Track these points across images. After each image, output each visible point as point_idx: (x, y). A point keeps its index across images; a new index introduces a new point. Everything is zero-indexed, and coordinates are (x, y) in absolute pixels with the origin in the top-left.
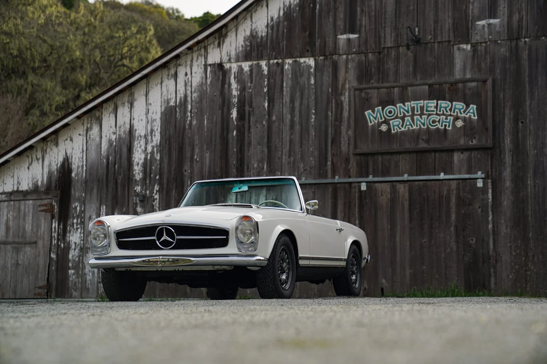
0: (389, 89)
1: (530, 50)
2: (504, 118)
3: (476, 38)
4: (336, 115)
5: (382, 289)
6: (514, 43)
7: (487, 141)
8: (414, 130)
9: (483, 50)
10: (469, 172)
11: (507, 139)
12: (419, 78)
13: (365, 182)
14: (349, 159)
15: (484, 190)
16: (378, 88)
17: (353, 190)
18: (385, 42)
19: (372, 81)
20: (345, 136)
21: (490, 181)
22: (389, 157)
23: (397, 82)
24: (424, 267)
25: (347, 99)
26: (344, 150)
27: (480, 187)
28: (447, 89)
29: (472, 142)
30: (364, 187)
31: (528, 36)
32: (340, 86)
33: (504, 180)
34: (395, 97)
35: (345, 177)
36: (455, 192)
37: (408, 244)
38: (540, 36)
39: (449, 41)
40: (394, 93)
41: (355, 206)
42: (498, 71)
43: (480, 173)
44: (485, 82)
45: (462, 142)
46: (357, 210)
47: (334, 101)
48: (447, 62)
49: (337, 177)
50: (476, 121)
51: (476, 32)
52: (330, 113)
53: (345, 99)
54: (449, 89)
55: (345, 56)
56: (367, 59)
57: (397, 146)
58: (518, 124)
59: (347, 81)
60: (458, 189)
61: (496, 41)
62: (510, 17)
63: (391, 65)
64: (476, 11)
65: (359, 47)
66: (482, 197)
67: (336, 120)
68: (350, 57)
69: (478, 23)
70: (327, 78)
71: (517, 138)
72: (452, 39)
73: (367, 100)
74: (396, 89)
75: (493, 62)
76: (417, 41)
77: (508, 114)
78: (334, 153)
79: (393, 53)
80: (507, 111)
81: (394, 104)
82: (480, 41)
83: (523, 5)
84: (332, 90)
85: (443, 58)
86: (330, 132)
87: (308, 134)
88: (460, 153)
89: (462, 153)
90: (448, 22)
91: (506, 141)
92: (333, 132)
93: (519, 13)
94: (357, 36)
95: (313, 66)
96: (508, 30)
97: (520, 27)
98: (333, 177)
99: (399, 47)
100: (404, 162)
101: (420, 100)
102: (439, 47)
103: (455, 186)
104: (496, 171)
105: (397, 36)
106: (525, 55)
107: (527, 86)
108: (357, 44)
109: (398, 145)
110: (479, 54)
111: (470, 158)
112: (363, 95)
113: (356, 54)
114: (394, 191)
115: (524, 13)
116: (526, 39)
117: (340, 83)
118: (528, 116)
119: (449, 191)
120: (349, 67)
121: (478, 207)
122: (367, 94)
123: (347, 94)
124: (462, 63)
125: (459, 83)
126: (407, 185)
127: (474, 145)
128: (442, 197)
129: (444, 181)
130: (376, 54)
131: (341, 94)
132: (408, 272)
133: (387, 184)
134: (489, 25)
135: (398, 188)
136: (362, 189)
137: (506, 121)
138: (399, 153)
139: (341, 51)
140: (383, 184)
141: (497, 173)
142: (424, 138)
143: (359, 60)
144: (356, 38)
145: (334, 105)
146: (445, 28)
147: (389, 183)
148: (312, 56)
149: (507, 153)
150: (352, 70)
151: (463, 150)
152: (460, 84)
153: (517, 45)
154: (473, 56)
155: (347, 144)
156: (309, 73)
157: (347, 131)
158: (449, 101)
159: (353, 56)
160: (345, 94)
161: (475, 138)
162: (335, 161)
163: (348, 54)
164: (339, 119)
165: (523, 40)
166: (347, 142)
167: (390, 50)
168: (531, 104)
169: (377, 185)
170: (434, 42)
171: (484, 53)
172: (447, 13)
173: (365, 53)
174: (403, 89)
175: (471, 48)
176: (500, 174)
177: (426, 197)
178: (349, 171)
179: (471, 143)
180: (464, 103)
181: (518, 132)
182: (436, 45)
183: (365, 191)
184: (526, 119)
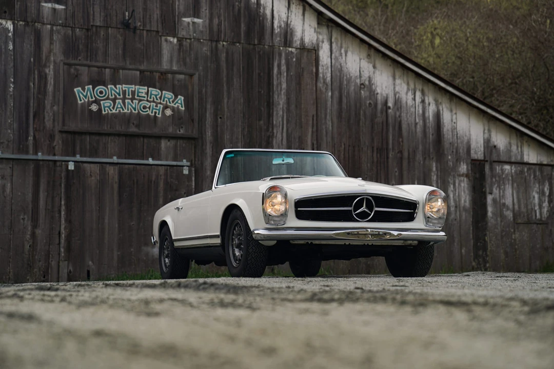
0: (100, 69)
1: (227, 53)
2: (206, 112)
3: (182, 33)
4: (39, 88)
5: (88, 272)
6: (214, 44)
7: (192, 132)
8: (125, 113)
9: (188, 45)
10: (175, 159)
11: (208, 132)
12: (128, 62)
13: (73, 161)
14: (54, 136)
15: (189, 177)
16: (89, 66)
17: (58, 169)
18: (94, 20)
19: (80, 58)
20: (49, 111)
21: (193, 169)
22: (97, 138)
23: (106, 62)
24: (132, 250)
25: (52, 72)
26: (48, 126)
27: (186, 174)
28: (157, 77)
29: (180, 131)
30: (71, 166)
31: (226, 40)
32: (44, 58)
33: (205, 169)
34: (107, 78)
35: (49, 155)
36: (163, 177)
37: (117, 225)
38: (235, 42)
39: (158, 32)
40: (105, 74)
41: (61, 186)
42: (201, 68)
43: (184, 160)
44: (191, 76)
45: (170, 130)
46: (63, 190)
47: (36, 72)
48: (155, 51)
49: (40, 154)
50: (183, 112)
51: (182, 27)
52: (32, 85)
53: (50, 71)
54: (159, 77)
55: (49, 26)
56: (74, 34)
57: (107, 127)
58: (217, 119)
59: (52, 54)
60: (166, 174)
61: (199, 40)
62: (211, 20)
63: (100, 45)
64: (182, 8)
65: (66, 19)
66: (187, 183)
67: (39, 93)
68: (54, 28)
69: (184, 19)
70: (29, 46)
71: (217, 131)
72: (160, 29)
73: (77, 76)
74: (107, 70)
75: (196, 59)
76: (126, 25)
77: (210, 108)
78: (36, 128)
79: (102, 33)
80: (209, 106)
81: (105, 85)
82: (185, 37)
83: (222, 11)
84: (34, 60)
85: (151, 47)
86: (32, 105)
87: (6, 104)
88: (167, 141)
89: (169, 141)
90: (156, 14)
91: (207, 133)
92: (35, 105)
93: (219, 17)
94: (63, 7)
95: (12, 30)
96: (210, 30)
97: (219, 31)
98: (36, 154)
99: (108, 27)
100: (113, 144)
101: (132, 84)
102: (147, 34)
103: (163, 172)
104: (199, 160)
105: (106, 16)
106: (223, 56)
107: (225, 85)
108: (63, 16)
109: (109, 126)
110: (184, 48)
111: (176, 146)
112: (72, 70)
113: (62, 26)
114: (103, 172)
115: (222, 18)
116: (224, 43)
117: (44, 55)
118: (226, 113)
119: (157, 176)
120: (54, 39)
121: (183, 193)
122: (77, 70)
123: (52, 67)
124: (169, 55)
125: (169, 73)
126: (117, 167)
127: (182, 134)
128: (151, 182)
129: (153, 166)
130: (84, 30)
131: (45, 66)
132: (116, 254)
133: (96, 165)
134: (194, 23)
135: (107, 169)
136: (70, 168)
137: (208, 115)
138: (109, 135)
139: (45, 20)
140: (92, 165)
141: (200, 162)
142: (135, 122)
143: (65, 34)
144: (62, 9)
145: (36, 76)
146: (154, 18)
147: (99, 165)
148: (11, 19)
149: (208, 144)
150: (58, 42)
151: (169, 138)
152: (169, 75)
153: (216, 46)
154: (179, 49)
155: (52, 120)
156: (7, 37)
157: (52, 106)
158: (159, 89)
159: (58, 27)
160: (49, 67)
161: (182, 127)
162: (37, 137)
163: (53, 25)
164: (42, 90)
165: (221, 43)
166: (52, 117)
167: (98, 29)
168: (228, 102)
169: (85, 165)
170: (143, 30)
171: (188, 49)
172: (155, 4)
173: (72, 27)
174: (115, 71)
175: (177, 42)
176: (202, 164)
177: (135, 181)
178: (54, 148)
179: (178, 132)
180: (173, 93)
181: (217, 126)
182: (145, 32)
183: (73, 171)
184: (224, 115)
